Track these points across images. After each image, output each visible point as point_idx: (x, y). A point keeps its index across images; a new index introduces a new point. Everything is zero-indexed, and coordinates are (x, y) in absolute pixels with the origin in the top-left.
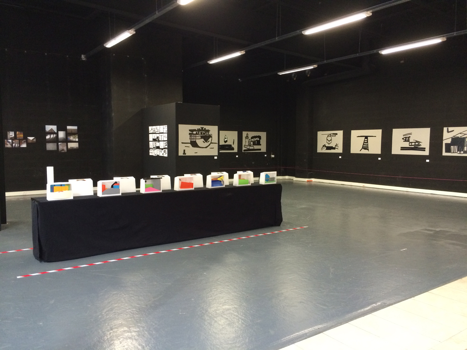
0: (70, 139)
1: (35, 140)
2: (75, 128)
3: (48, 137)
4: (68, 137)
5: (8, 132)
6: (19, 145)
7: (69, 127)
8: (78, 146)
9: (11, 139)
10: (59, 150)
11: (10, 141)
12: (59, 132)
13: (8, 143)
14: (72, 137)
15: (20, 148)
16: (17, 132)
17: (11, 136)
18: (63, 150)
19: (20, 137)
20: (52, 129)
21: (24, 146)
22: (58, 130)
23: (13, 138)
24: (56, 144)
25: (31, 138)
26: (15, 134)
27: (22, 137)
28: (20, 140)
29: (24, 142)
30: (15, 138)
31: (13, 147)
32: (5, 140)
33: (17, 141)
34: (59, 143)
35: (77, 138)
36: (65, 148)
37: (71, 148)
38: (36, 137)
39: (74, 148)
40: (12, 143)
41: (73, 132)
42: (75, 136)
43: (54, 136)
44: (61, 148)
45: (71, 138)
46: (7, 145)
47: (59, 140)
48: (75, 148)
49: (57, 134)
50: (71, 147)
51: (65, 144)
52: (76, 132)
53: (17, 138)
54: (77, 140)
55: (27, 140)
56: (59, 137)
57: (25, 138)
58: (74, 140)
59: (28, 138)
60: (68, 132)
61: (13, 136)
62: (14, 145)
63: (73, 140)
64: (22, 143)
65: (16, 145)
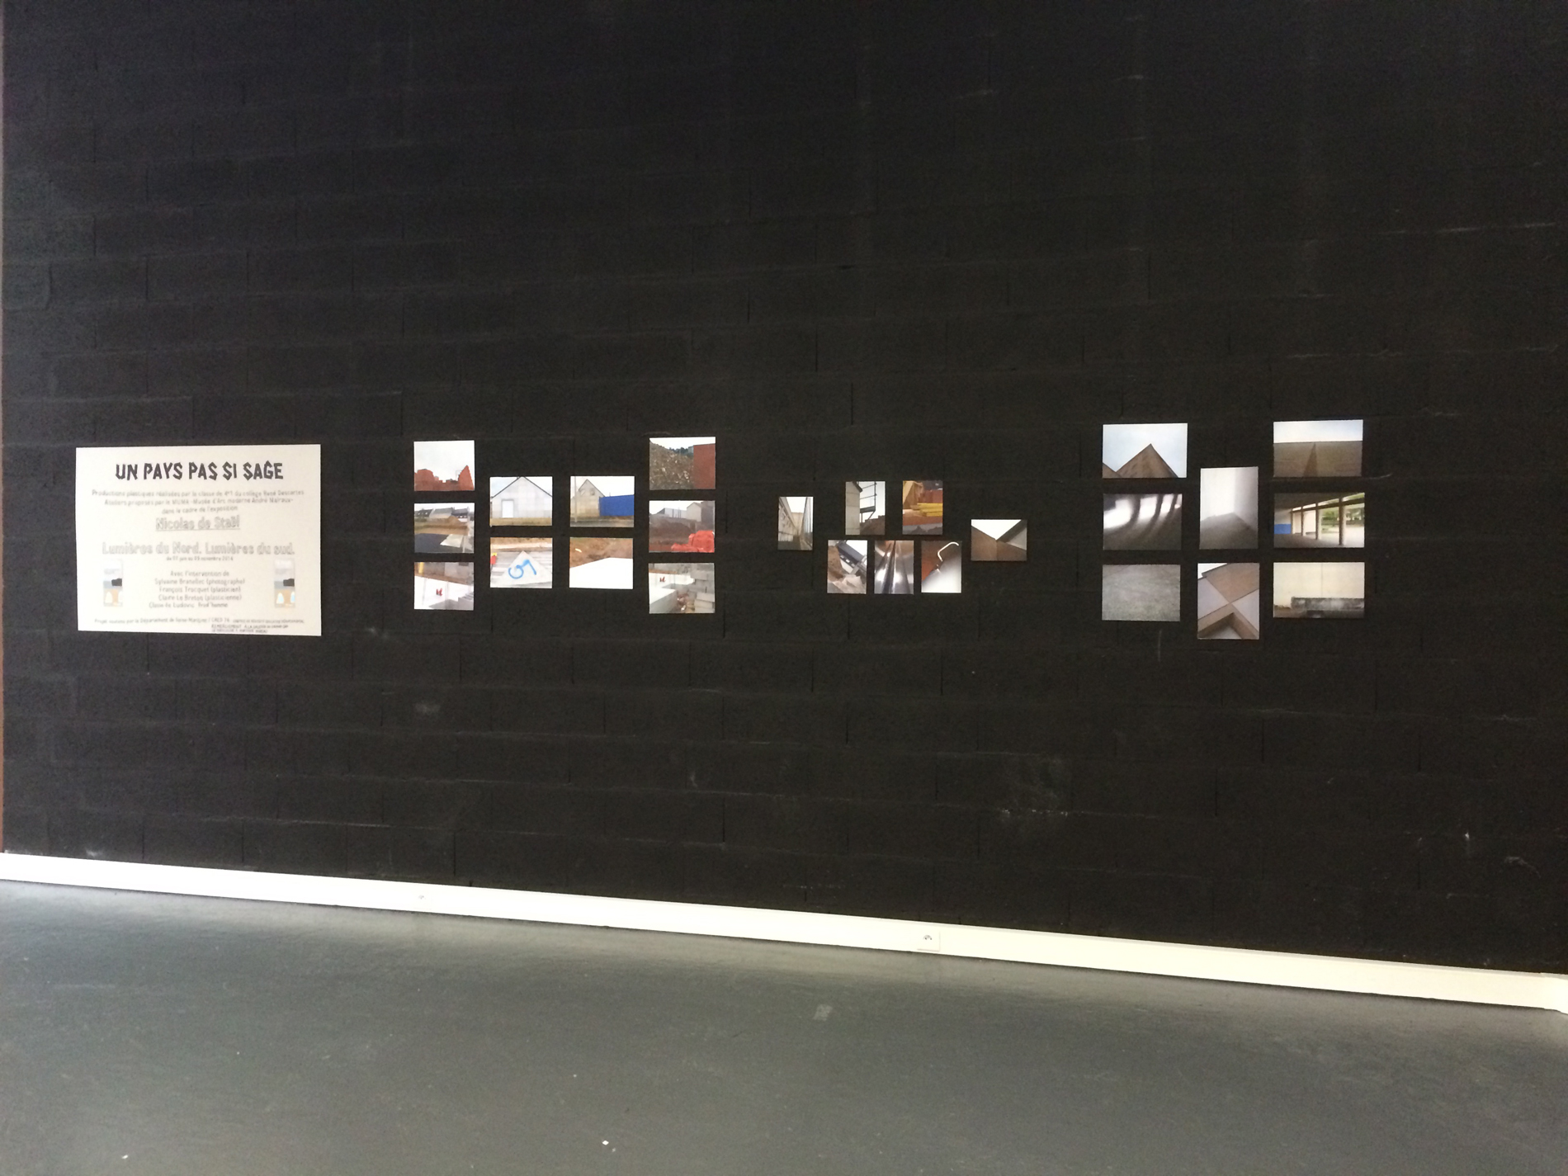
0: (1296, 530)
1: (1020, 543)
2: (1349, 432)
3: (1116, 517)
4: (1281, 518)
5: (849, 486)
6: (911, 579)
7: (1287, 433)
8: (1362, 596)
9: (869, 533)
10: (1201, 626)
11: (860, 547)
12: (1206, 473)
13: (845, 566)
14: (1310, 516)
15: (918, 603)
16: (908, 486)
17: (866, 516)
18: (1230, 621)
19: (925, 518)
20: (1149, 453)
21: (946, 582)
22: (1202, 454)
23: (880, 530)
24: (1175, 570)
25: (993, 528)
26: (894, 501)
27: (934, 520)
28: (918, 539)
29: (948, 556)
30: (891, 526)
31: (879, 590)
32: (831, 543)
33: (905, 547)
34: (1203, 568)
35: (1350, 523)
36: (1248, 609)
37: (1301, 611)
38: (1032, 525)
39: (1324, 606)
40: (873, 562)
41: (1325, 469)
42: (1341, 505)
43: (1166, 508)
44: (1211, 603)
45: (1307, 524)
46: (840, 575)
47: (1206, 542)
48: (1337, 605)
49: (1189, 489)
50: (1295, 600)
51: (1253, 569)
52: (1353, 468)
53: (907, 529)
54: (1355, 536)
55: (966, 535)
56: (1202, 518)
57: (956, 527)
58: (1330, 536)
59: (976, 524)
60: (1281, 469)
61: (881, 511)
62: (880, 576)
63: (1321, 536)
64: (937, 565)
65: (897, 578)
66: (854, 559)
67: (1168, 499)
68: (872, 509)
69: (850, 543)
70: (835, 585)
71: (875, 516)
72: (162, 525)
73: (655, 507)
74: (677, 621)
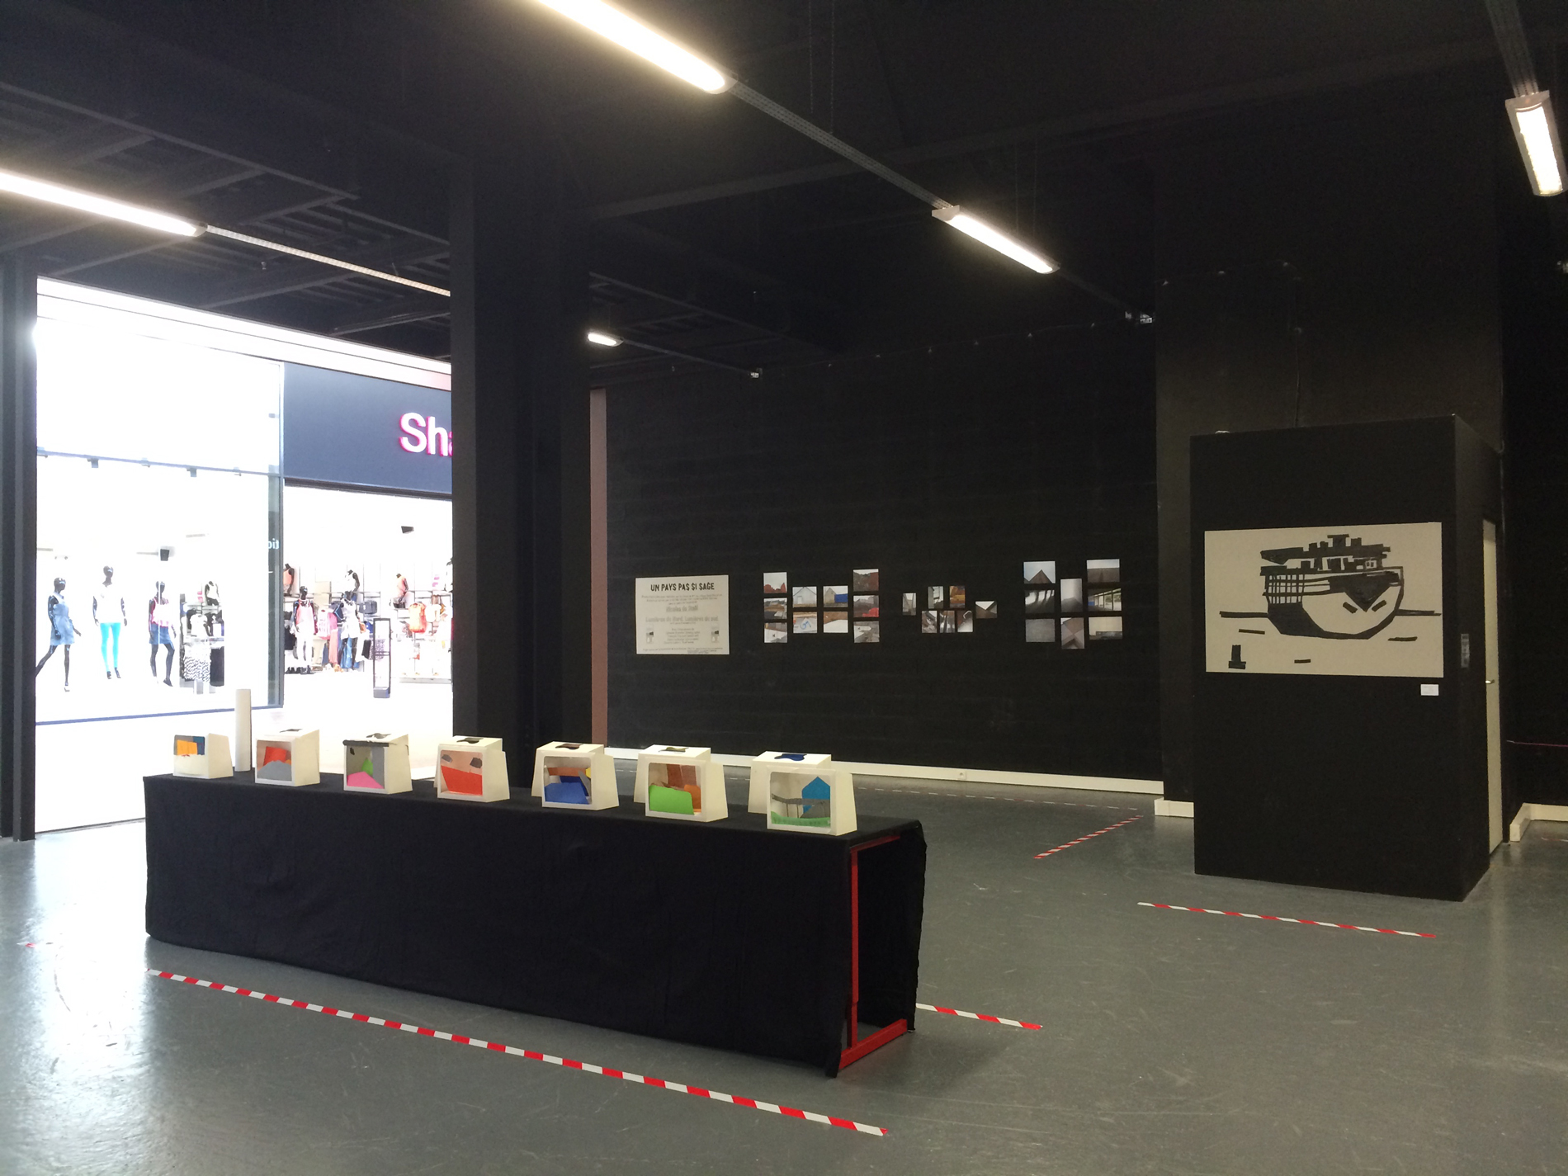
0: (1096, 604)
1: (994, 611)
2: (1114, 564)
3: (1030, 600)
4: (1090, 599)
5: (929, 588)
6: (954, 627)
7: (1093, 565)
8: (1121, 630)
9: (937, 608)
10: (1063, 643)
11: (934, 613)
12: (1063, 581)
13: (928, 621)
14: (1101, 598)
15: (957, 636)
16: (952, 588)
17: (936, 601)
18: (1073, 642)
19: (958, 601)
20: (1041, 573)
21: (967, 628)
22: (1061, 574)
23: (942, 606)
24: (1052, 621)
25: (984, 605)
26: (946, 594)
27: (961, 602)
28: (956, 610)
29: (967, 616)
30: (945, 605)
31: (941, 631)
32: (923, 612)
33: (951, 613)
34: (1063, 620)
35: (1116, 601)
36: (1080, 637)
37: (1100, 637)
38: (999, 604)
39: (1108, 635)
40: (939, 620)
41: (1106, 579)
42: (1112, 593)
43: (1048, 596)
44: (1066, 635)
45: (1100, 601)
46: (926, 626)
47: (1064, 609)
48: (1113, 634)
49: (1057, 588)
50: (1097, 632)
51: (1081, 620)
52: (1117, 579)
53: (952, 606)
54: (1118, 606)
55: (974, 608)
56: (1062, 600)
57: (970, 605)
58: (1109, 606)
59: (977, 603)
60: (1091, 580)
61: (942, 599)
62: (942, 625)
63: (1106, 607)
64: (963, 621)
65: (948, 626)
66: (932, 619)
67: (1049, 592)
68: (938, 598)
69: (930, 612)
70: (925, 629)
71: (939, 601)
72: (669, 609)
73: (856, 598)
74: (865, 646)
